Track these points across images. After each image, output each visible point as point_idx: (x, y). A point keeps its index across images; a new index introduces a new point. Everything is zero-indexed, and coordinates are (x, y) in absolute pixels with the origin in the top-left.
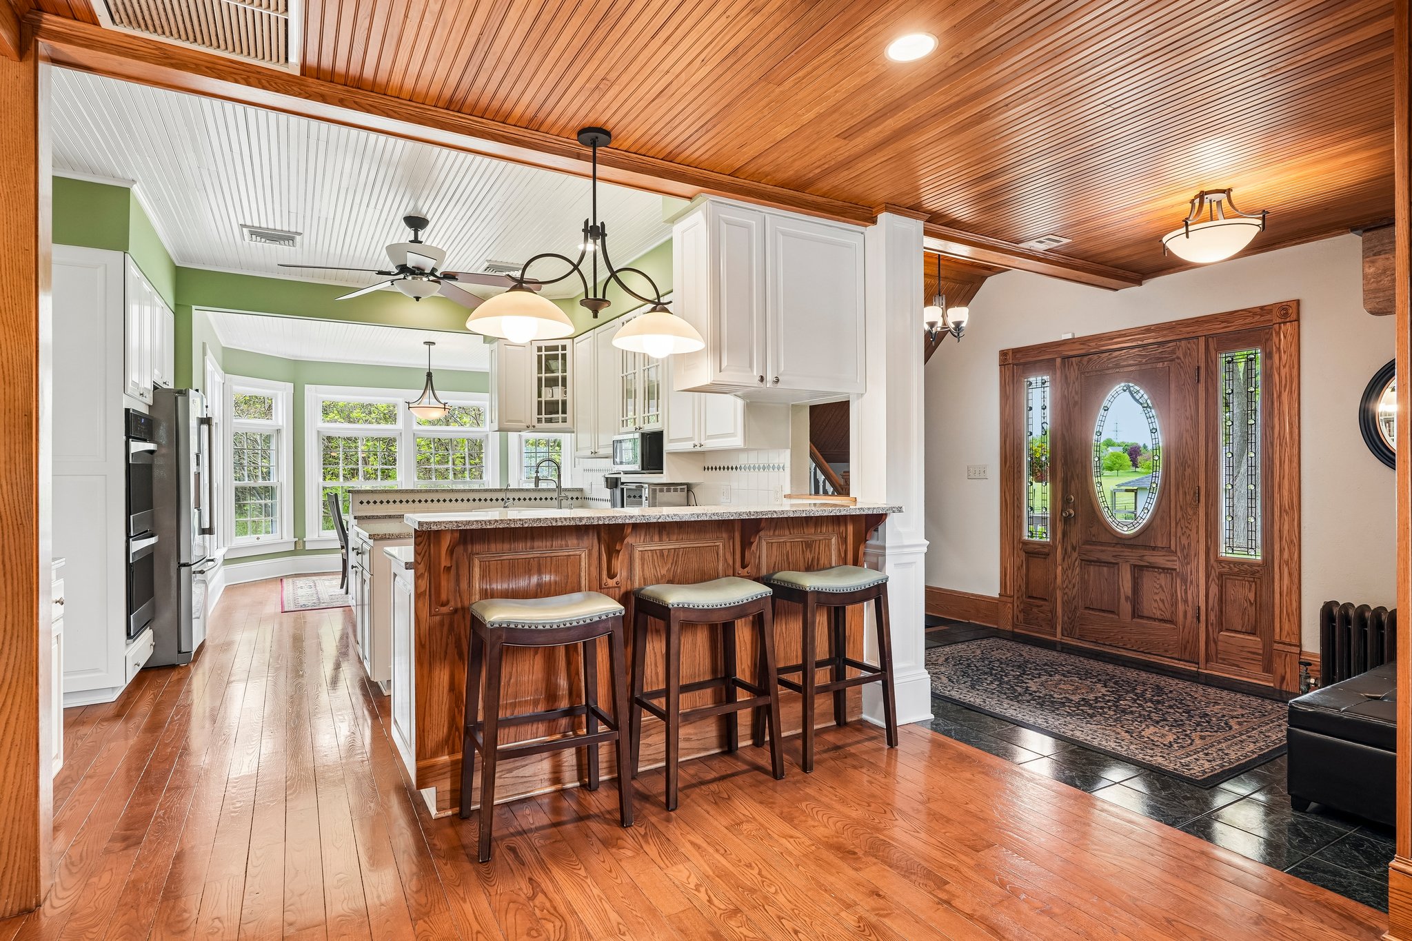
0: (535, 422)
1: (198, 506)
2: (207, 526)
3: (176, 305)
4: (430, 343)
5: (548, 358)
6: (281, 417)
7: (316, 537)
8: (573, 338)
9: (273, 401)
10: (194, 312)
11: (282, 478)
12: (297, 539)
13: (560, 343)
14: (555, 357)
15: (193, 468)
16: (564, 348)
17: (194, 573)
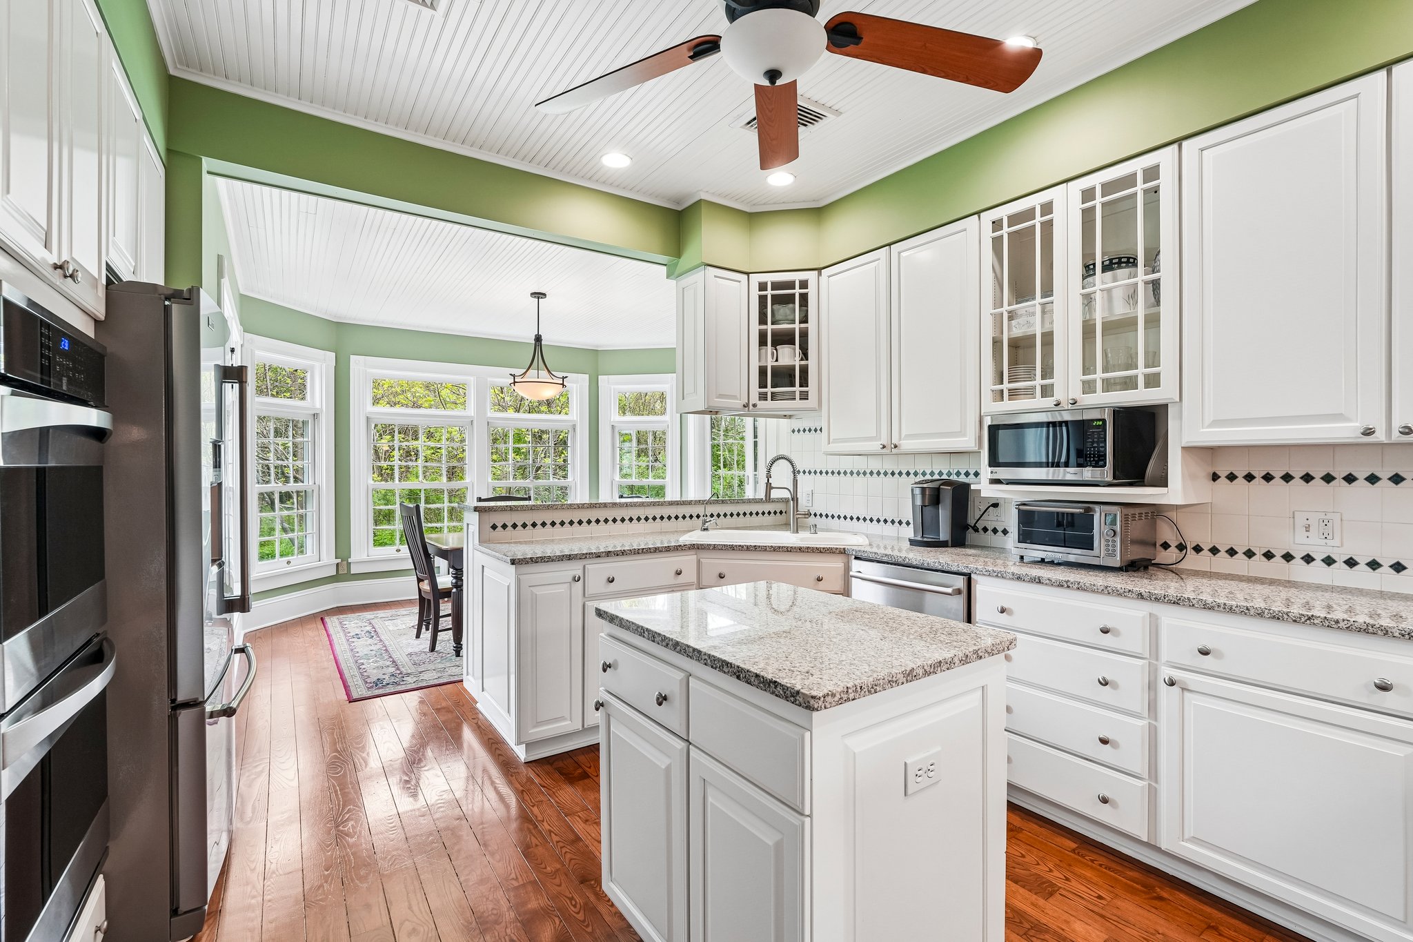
0: (754, 398)
1: (218, 559)
2: (237, 591)
3: (169, 151)
4: (539, 295)
5: (777, 300)
6: (319, 396)
7: (364, 557)
8: (819, 270)
9: (308, 375)
10: (206, 178)
11: (320, 477)
12: (339, 561)
13: (796, 276)
14: (789, 299)
15: (207, 475)
16: (804, 284)
17: (212, 715)
